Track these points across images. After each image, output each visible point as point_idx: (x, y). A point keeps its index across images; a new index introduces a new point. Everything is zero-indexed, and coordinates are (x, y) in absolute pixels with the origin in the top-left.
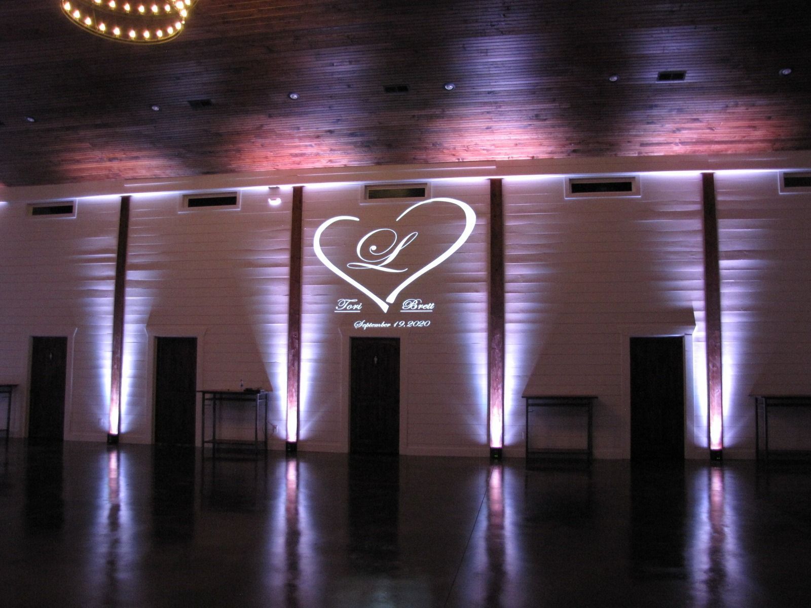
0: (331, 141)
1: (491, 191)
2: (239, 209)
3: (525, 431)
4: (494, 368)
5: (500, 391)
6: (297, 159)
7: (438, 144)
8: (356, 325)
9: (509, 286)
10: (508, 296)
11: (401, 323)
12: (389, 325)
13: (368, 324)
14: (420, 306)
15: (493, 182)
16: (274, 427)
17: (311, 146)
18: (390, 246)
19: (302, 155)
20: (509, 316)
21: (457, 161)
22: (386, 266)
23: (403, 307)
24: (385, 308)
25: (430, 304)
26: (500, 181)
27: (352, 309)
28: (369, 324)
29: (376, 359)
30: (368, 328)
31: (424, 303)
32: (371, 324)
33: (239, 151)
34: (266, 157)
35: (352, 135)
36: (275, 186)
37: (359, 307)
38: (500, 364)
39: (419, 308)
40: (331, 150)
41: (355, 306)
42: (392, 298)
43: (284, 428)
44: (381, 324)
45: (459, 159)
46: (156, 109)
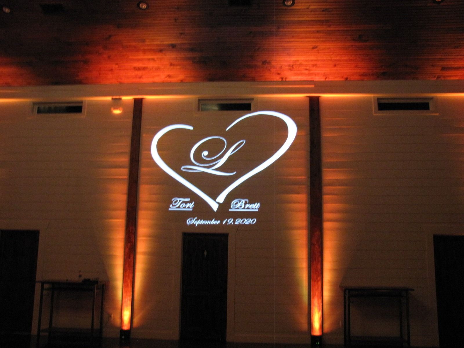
0: (171, 56)
1: (310, 106)
2: (84, 117)
3: (343, 320)
4: (315, 263)
5: (320, 283)
6: (139, 73)
7: (268, 63)
8: (189, 222)
9: (326, 189)
10: (326, 197)
11: (230, 221)
12: (218, 222)
13: (199, 221)
14: (247, 206)
15: (311, 99)
16: (110, 316)
17: (153, 60)
18: (221, 152)
19: (144, 69)
20: (326, 215)
21: (280, 80)
22: (217, 169)
23: (232, 207)
24: (215, 206)
25: (256, 204)
26: (318, 98)
27: (185, 208)
28: (201, 220)
29: (205, 253)
30: (199, 225)
31: (250, 203)
32: (202, 221)
33: (86, 62)
34: (112, 70)
35: (192, 50)
36: (118, 97)
37: (191, 205)
38: (320, 259)
39: (246, 208)
40: (171, 65)
41: (188, 205)
42: (221, 198)
43: (119, 316)
44: (211, 221)
45: (282, 78)
46: (7, 10)
